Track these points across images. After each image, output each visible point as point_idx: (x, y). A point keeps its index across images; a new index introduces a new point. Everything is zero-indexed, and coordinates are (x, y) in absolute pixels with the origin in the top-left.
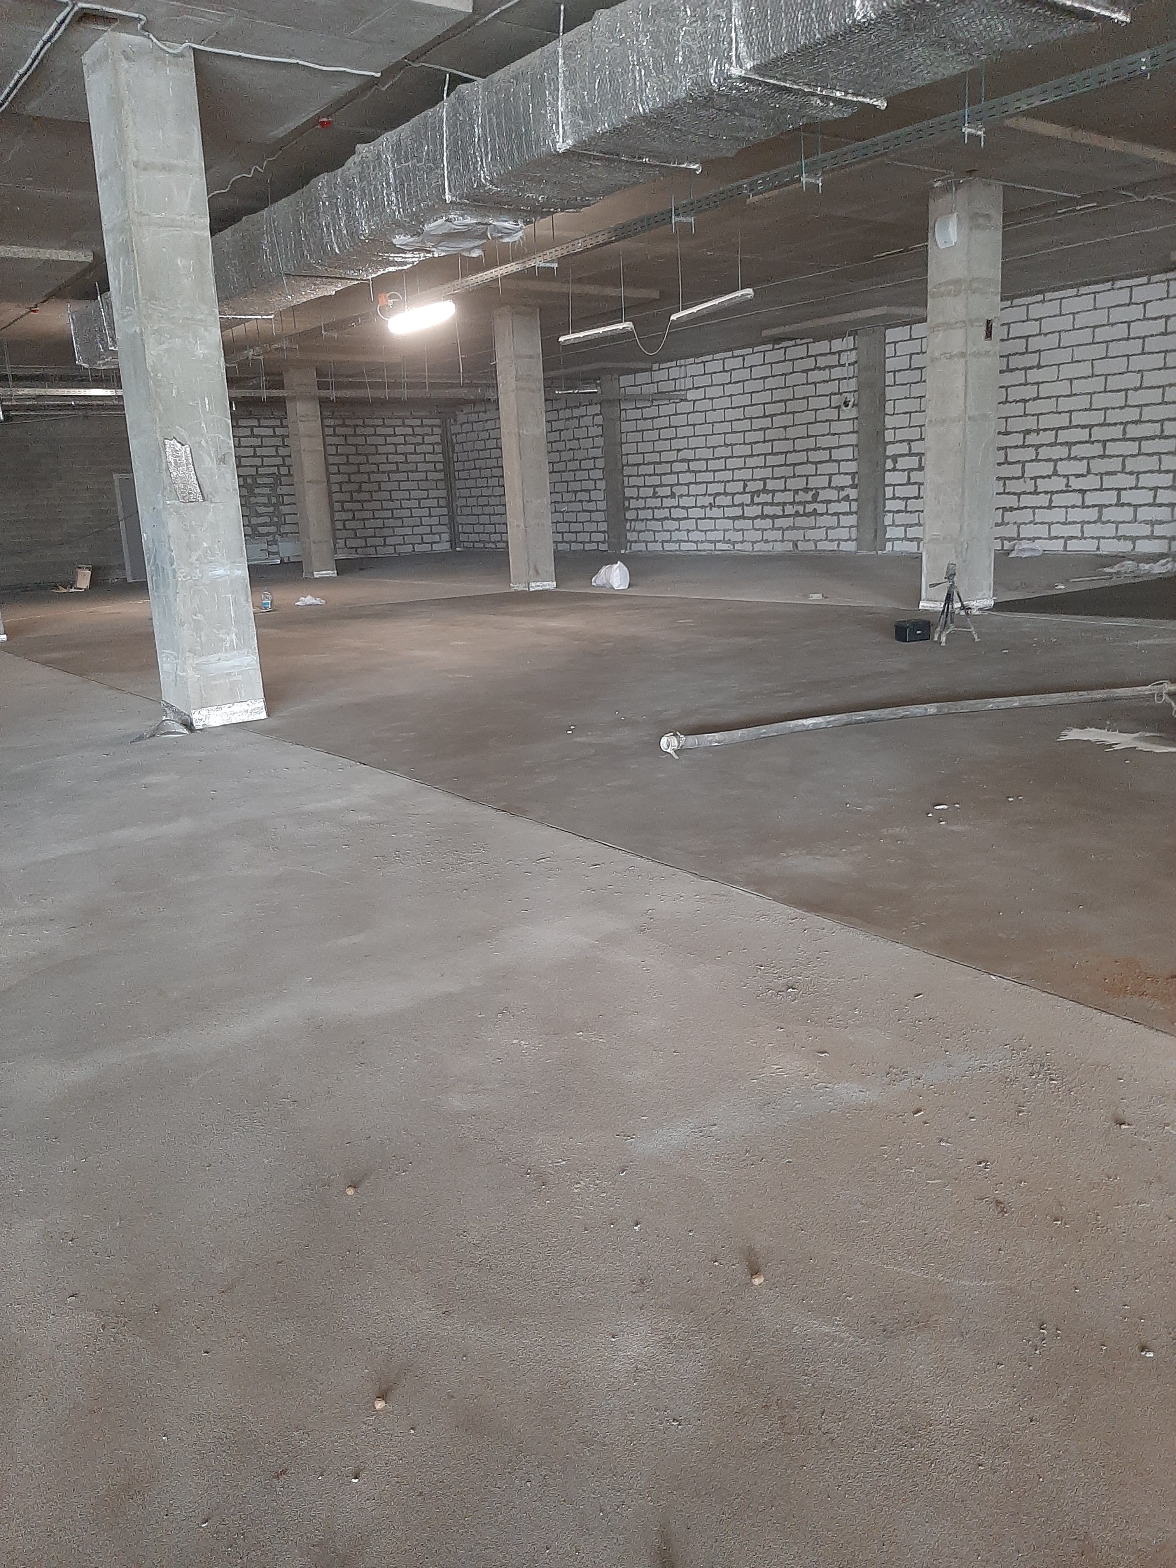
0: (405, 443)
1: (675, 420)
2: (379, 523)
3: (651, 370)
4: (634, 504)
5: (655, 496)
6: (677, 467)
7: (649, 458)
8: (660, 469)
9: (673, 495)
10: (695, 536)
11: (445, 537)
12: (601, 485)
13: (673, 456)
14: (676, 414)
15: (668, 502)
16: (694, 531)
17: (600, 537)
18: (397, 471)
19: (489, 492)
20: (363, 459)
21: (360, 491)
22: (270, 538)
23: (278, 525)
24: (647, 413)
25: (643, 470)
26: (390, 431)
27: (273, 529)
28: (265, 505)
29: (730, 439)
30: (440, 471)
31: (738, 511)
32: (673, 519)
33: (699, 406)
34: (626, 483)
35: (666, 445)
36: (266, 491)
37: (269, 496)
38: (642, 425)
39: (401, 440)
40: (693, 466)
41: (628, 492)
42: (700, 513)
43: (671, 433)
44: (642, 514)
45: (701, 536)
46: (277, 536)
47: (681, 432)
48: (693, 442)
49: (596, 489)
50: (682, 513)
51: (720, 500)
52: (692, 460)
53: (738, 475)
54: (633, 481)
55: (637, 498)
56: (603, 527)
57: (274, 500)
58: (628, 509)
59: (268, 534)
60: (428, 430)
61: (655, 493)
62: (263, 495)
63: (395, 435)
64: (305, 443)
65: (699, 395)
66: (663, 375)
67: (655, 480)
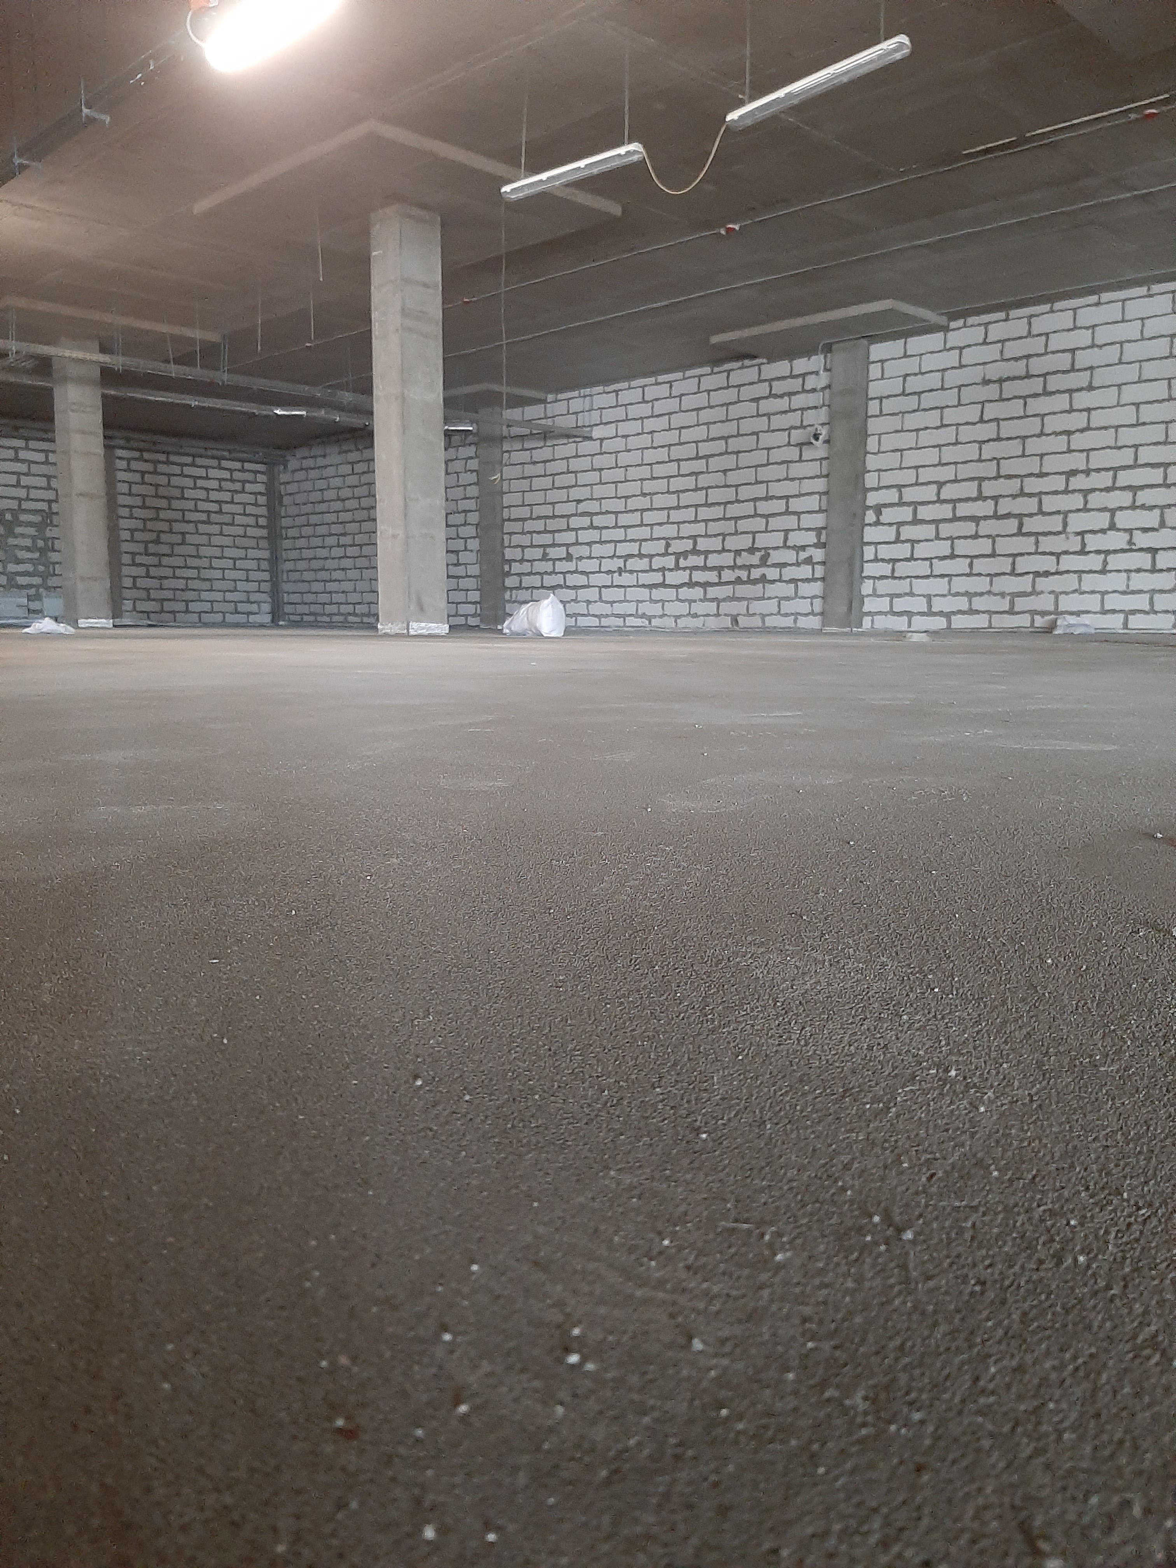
1: (575, 464)
3: (544, 401)
4: (516, 568)
5: (545, 558)
6: (575, 522)
8: (552, 524)
9: (569, 557)
10: (598, 608)
11: (266, 607)
14: (577, 456)
15: (561, 566)
16: (595, 602)
17: (470, 609)
18: (208, 522)
24: (538, 455)
25: (529, 526)
27: (37, 580)
28: (28, 549)
29: (649, 487)
30: (262, 527)
31: (657, 578)
32: (568, 587)
33: (607, 446)
34: (506, 544)
35: (562, 495)
36: (32, 531)
37: (34, 538)
38: (530, 470)
40: (598, 521)
41: (509, 554)
42: (606, 580)
44: (527, 581)
45: (606, 609)
47: (583, 478)
48: (599, 491)
49: (466, 549)
50: (581, 580)
51: (632, 564)
52: (597, 514)
53: (658, 532)
54: (516, 539)
55: (522, 561)
56: (475, 596)
57: (40, 543)
58: (509, 574)
59: (29, 586)
60: (249, 476)
61: (545, 554)
62: (28, 536)
64: (77, 442)
65: (609, 431)
66: (560, 407)
67: (547, 539)
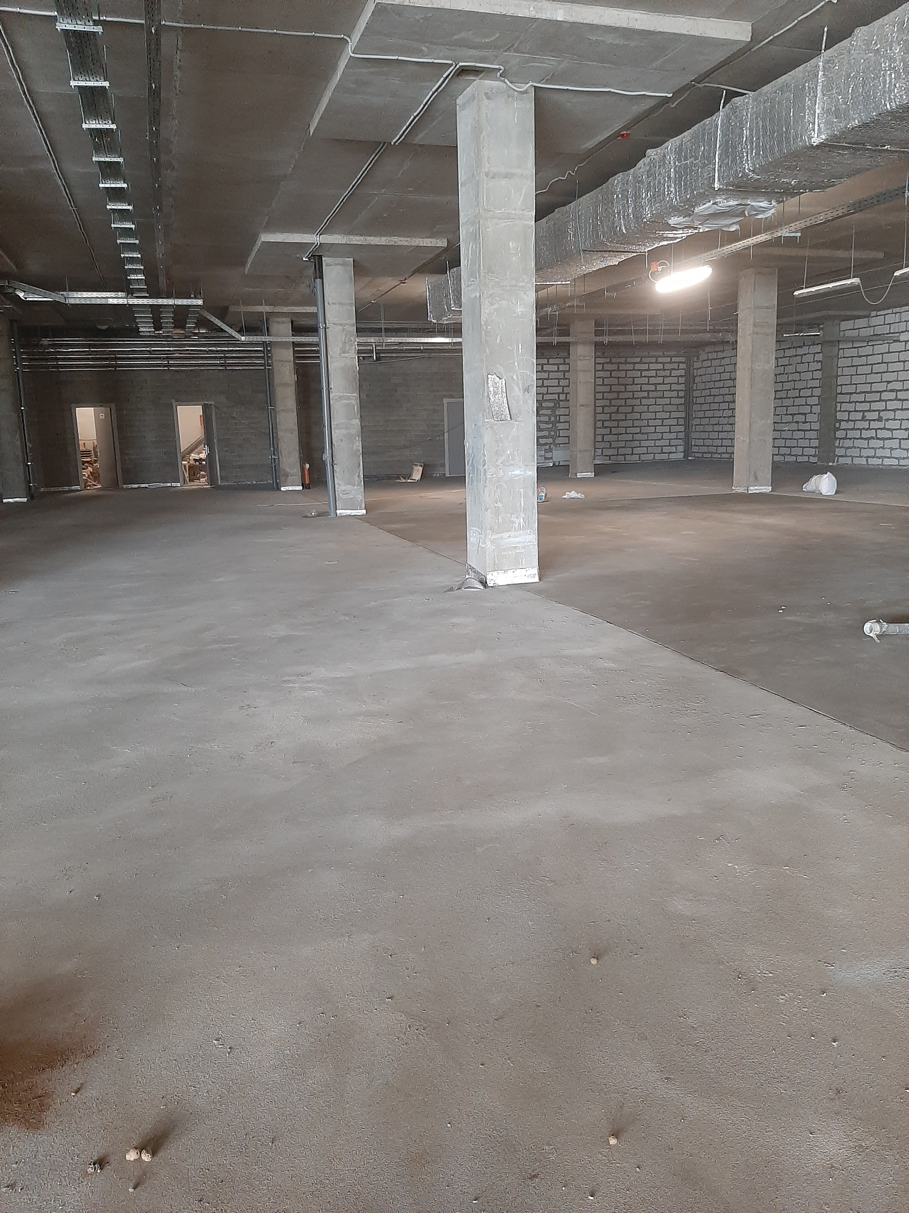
0: (656, 376)
1: (887, 358)
2: (630, 437)
3: (869, 316)
4: (844, 425)
5: (863, 419)
6: (885, 396)
7: (861, 388)
8: (870, 398)
9: (880, 419)
10: (897, 453)
11: (681, 449)
12: (817, 409)
13: (882, 387)
14: (889, 352)
15: (874, 425)
16: (896, 449)
17: (812, 451)
18: (648, 398)
19: (720, 414)
20: (622, 388)
21: (617, 412)
22: (547, 447)
23: (554, 438)
24: (863, 351)
25: (854, 398)
26: (646, 367)
27: (550, 440)
28: (546, 423)
30: (681, 397)
32: (878, 439)
34: (838, 409)
35: (877, 378)
36: (549, 412)
37: (550, 416)
38: (857, 362)
39: (653, 373)
40: (901, 395)
41: (839, 416)
42: (904, 434)
43: (883, 368)
44: (850, 434)
45: (903, 454)
46: (552, 446)
47: (892, 367)
48: (903, 375)
49: (811, 413)
50: (888, 434)
54: (845, 407)
55: (848, 420)
56: (815, 443)
57: (553, 419)
58: (839, 429)
59: (546, 444)
60: (675, 366)
61: (864, 417)
62: (546, 415)
63: (649, 370)
64: (581, 377)
66: (879, 320)
67: (866, 406)
